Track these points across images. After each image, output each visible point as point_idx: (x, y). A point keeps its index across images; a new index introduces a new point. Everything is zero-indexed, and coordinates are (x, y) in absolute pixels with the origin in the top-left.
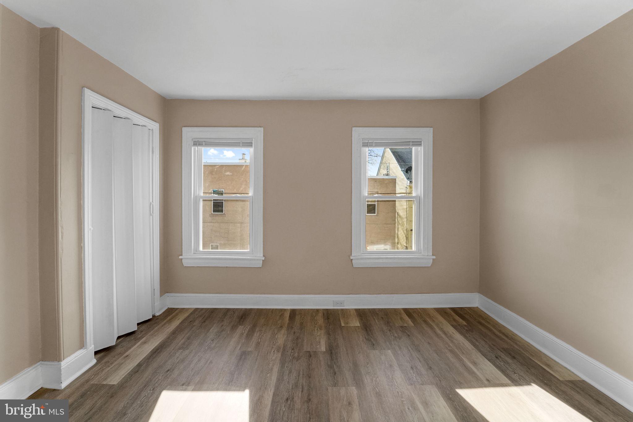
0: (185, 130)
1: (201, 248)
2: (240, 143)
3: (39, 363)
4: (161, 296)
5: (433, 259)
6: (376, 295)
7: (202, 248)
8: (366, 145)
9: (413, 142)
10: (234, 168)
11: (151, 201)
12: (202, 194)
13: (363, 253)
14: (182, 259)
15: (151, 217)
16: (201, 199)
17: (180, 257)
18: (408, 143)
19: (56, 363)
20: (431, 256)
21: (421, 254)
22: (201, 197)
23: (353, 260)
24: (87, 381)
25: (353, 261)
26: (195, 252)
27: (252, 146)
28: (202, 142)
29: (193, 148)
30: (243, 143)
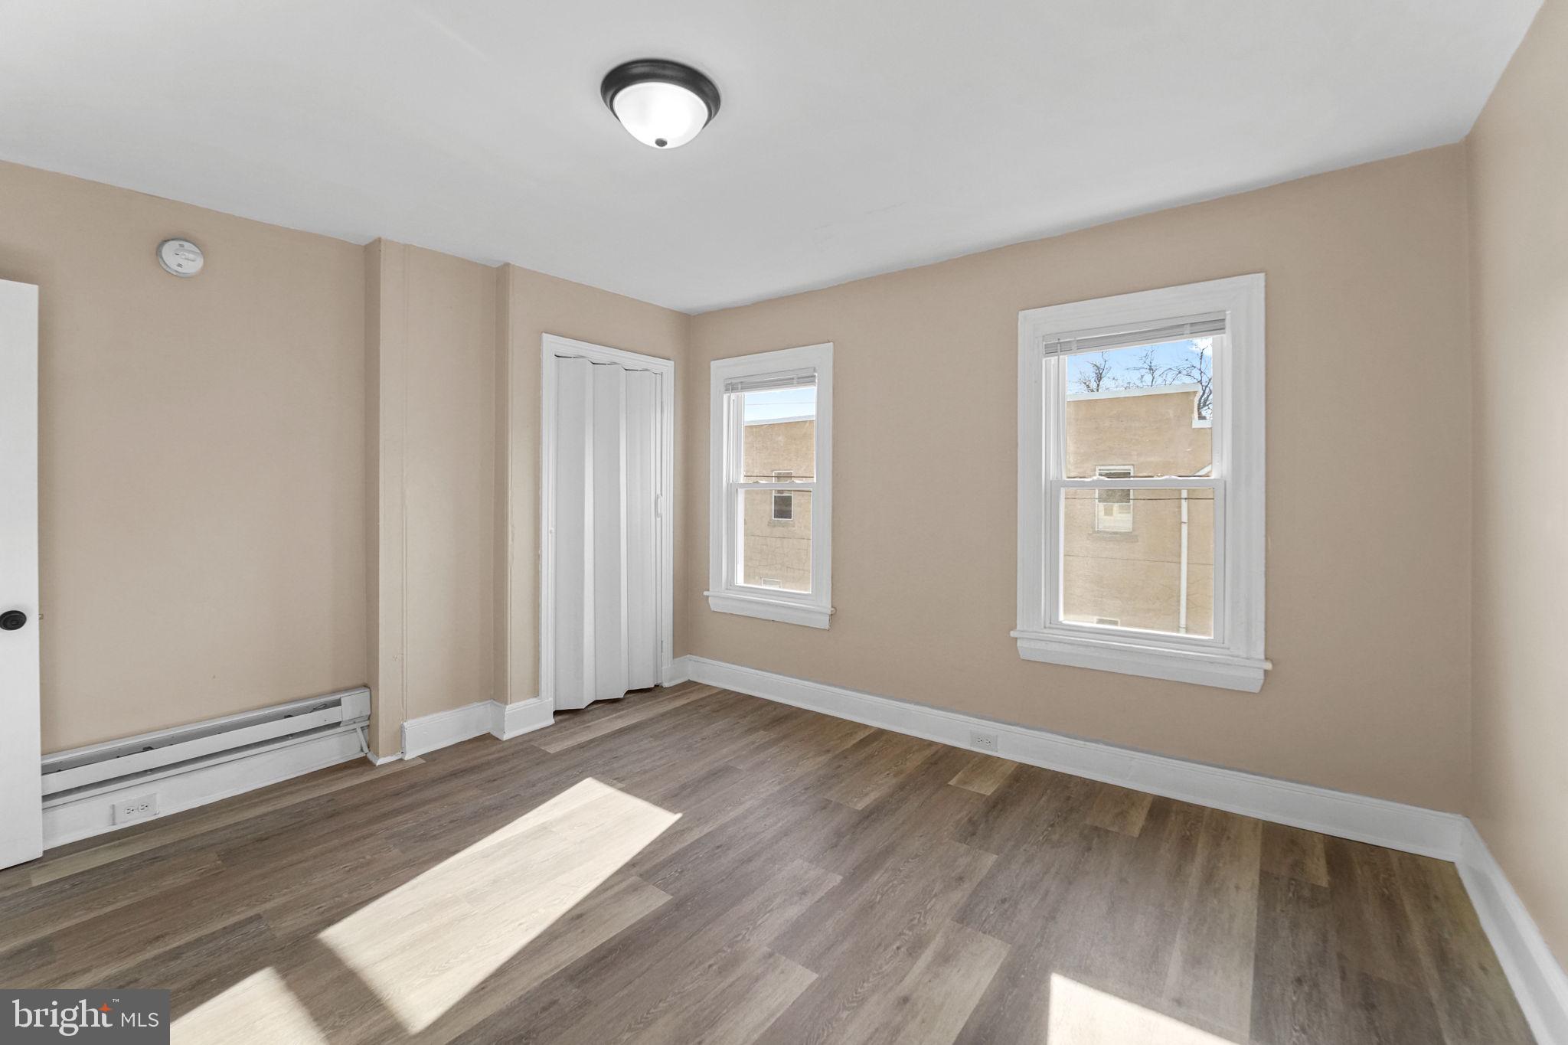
0: (714, 364)
1: (740, 580)
2: (793, 379)
3: (490, 701)
4: (675, 655)
5: (1266, 672)
6: (1082, 742)
7: (743, 580)
8: (1052, 349)
9: (1192, 324)
10: (790, 427)
11: (659, 492)
12: (742, 480)
13: (1050, 628)
14: (708, 597)
15: (659, 519)
16: (739, 490)
17: (706, 593)
18: (1178, 330)
19: (502, 705)
20: (1260, 660)
21: (1227, 652)
22: (742, 486)
23: (1018, 641)
24: (531, 740)
25: (1019, 643)
26: (729, 587)
27: (814, 381)
28: (737, 383)
29: (725, 396)
30: (799, 378)
